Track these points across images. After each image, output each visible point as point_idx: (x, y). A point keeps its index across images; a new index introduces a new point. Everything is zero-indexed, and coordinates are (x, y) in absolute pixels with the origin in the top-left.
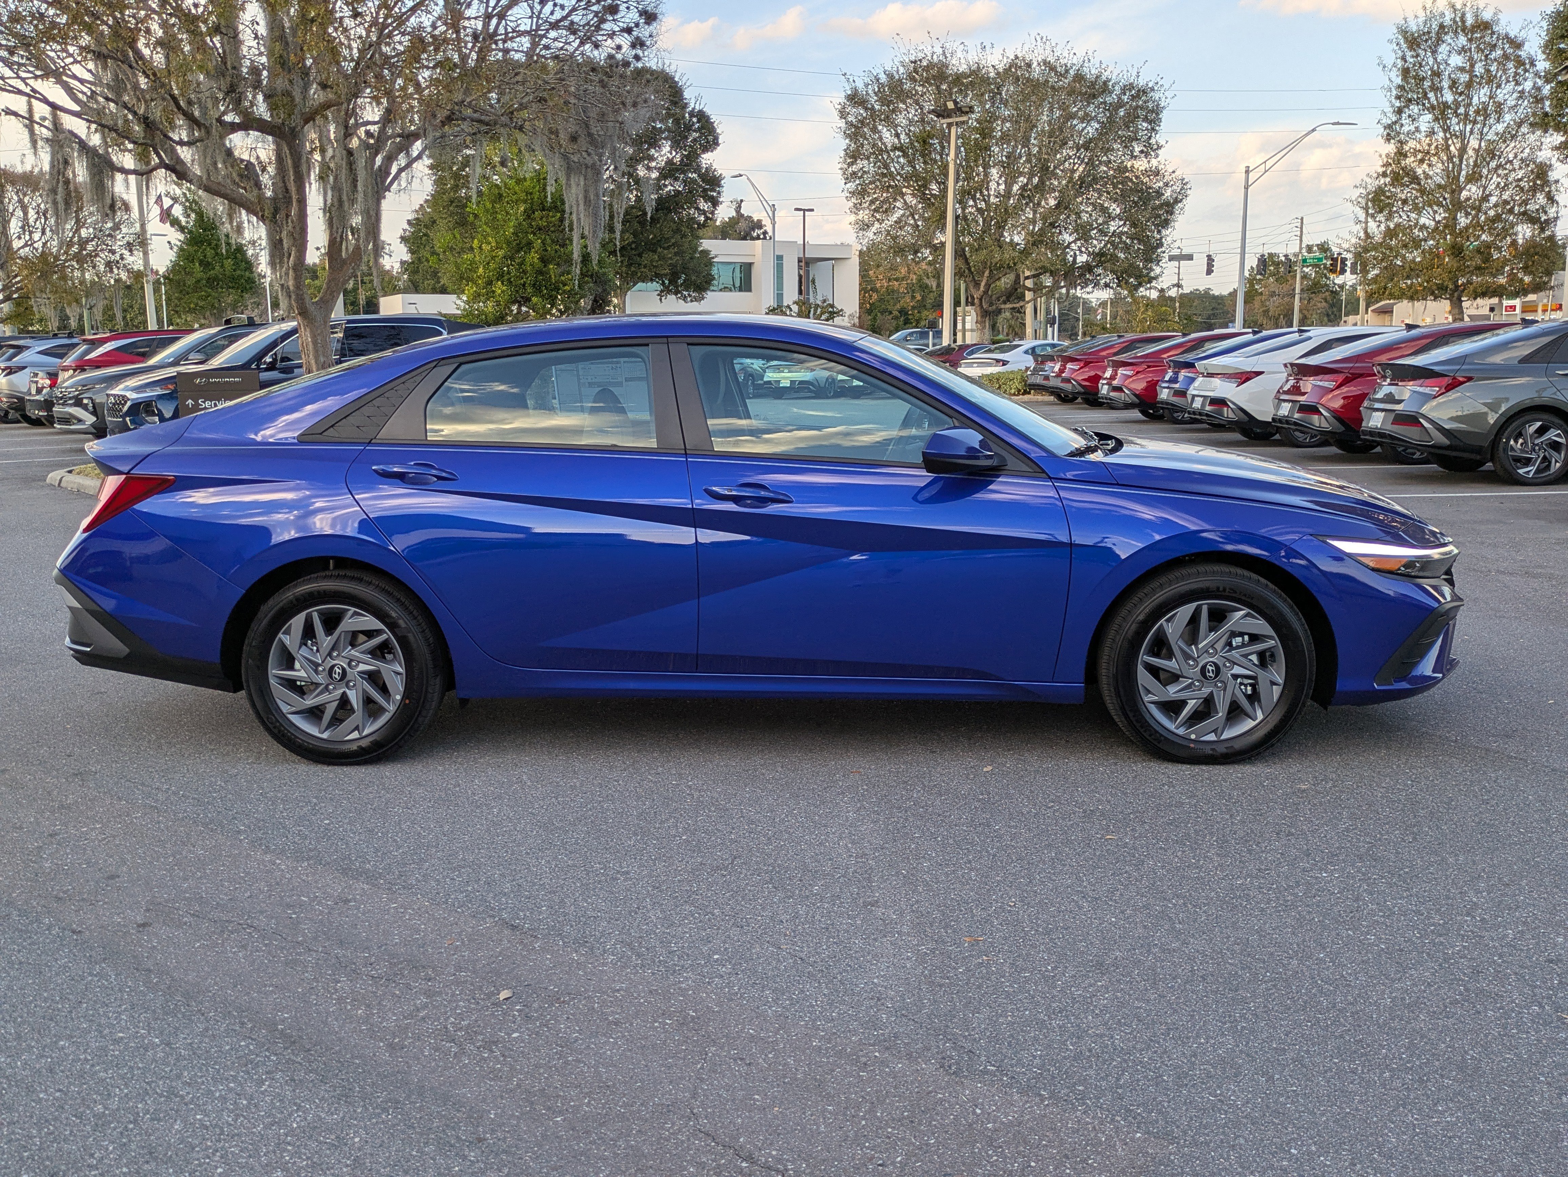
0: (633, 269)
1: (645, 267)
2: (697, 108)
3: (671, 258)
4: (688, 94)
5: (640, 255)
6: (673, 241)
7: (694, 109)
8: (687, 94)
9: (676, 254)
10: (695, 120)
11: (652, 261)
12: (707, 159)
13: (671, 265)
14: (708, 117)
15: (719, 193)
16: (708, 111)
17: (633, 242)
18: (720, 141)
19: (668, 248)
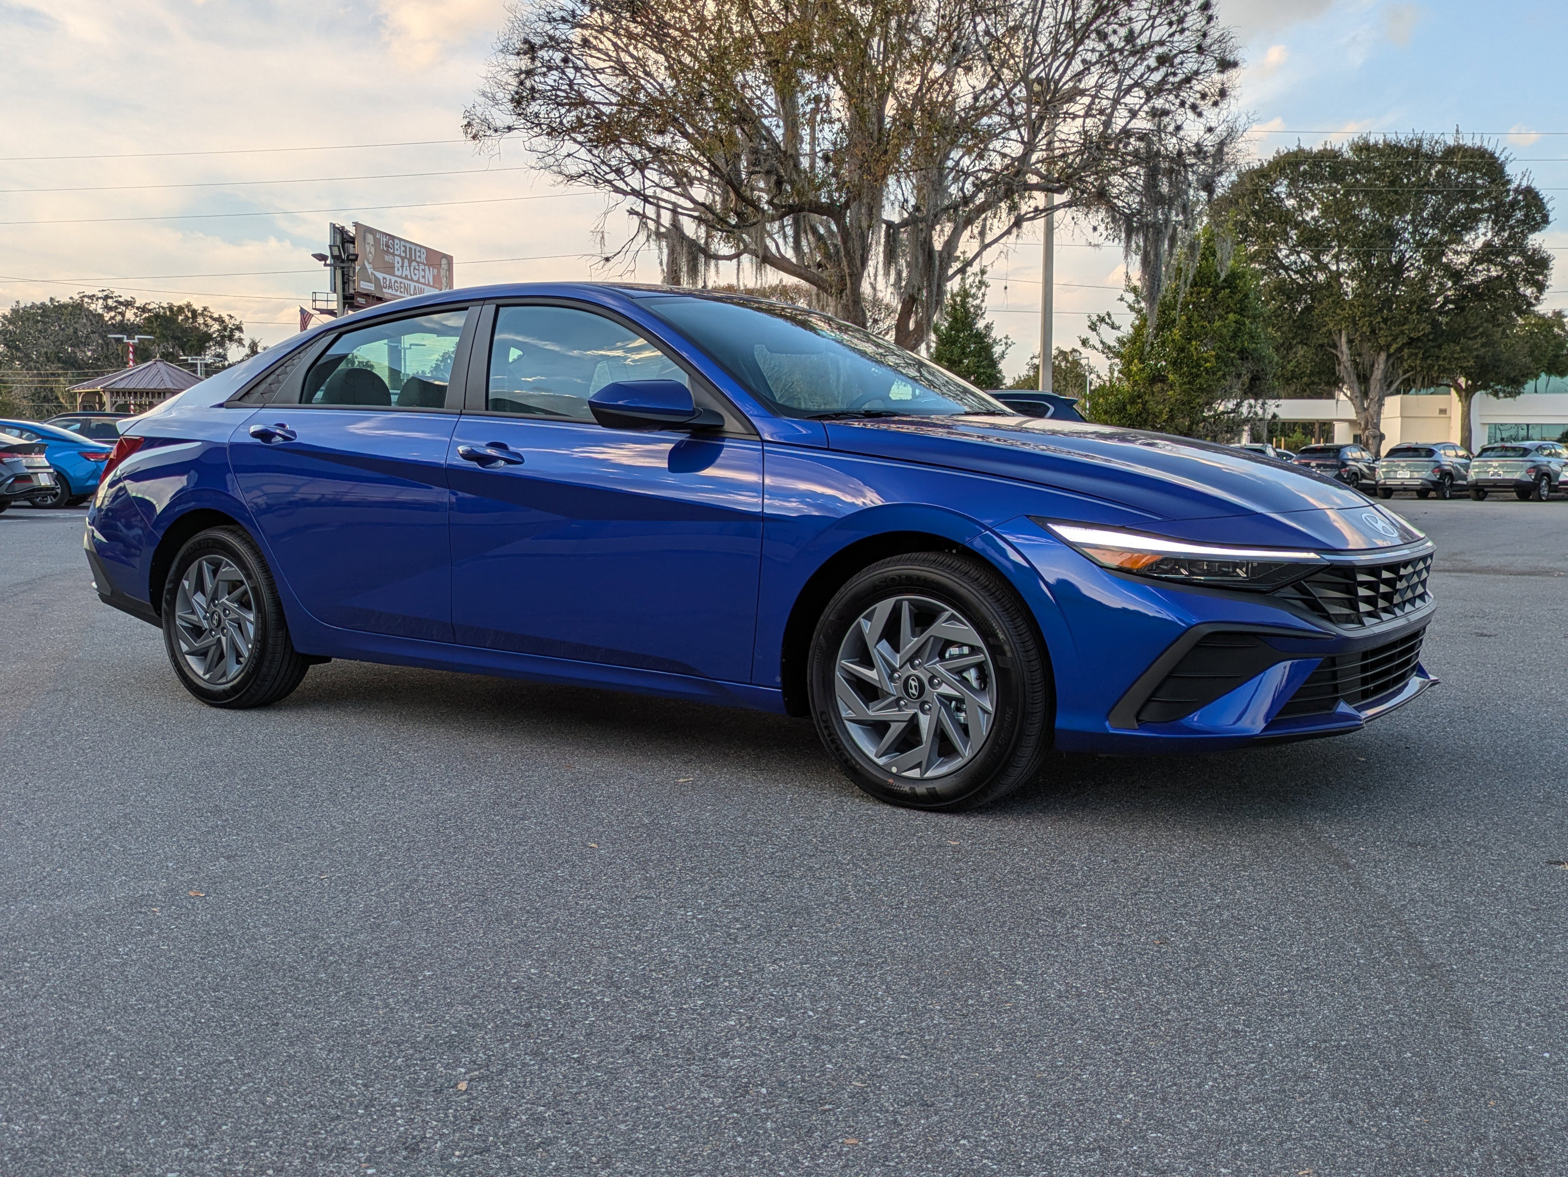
0: (1429, 361)
1: (1444, 359)
2: (1524, 184)
3: (1476, 349)
4: (1511, 170)
5: (1440, 347)
6: (1481, 330)
7: (1519, 185)
8: (1509, 170)
9: (1483, 345)
10: (1520, 197)
11: (1453, 353)
12: (1535, 240)
13: (1477, 357)
14: (1537, 193)
15: (1546, 276)
16: (1536, 185)
17: (1430, 333)
18: (1551, 219)
19: (1476, 337)
